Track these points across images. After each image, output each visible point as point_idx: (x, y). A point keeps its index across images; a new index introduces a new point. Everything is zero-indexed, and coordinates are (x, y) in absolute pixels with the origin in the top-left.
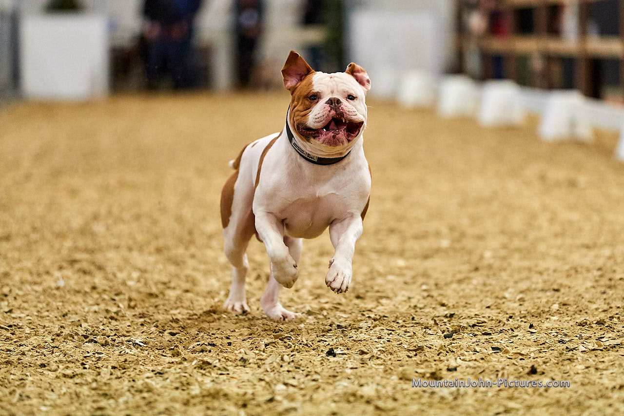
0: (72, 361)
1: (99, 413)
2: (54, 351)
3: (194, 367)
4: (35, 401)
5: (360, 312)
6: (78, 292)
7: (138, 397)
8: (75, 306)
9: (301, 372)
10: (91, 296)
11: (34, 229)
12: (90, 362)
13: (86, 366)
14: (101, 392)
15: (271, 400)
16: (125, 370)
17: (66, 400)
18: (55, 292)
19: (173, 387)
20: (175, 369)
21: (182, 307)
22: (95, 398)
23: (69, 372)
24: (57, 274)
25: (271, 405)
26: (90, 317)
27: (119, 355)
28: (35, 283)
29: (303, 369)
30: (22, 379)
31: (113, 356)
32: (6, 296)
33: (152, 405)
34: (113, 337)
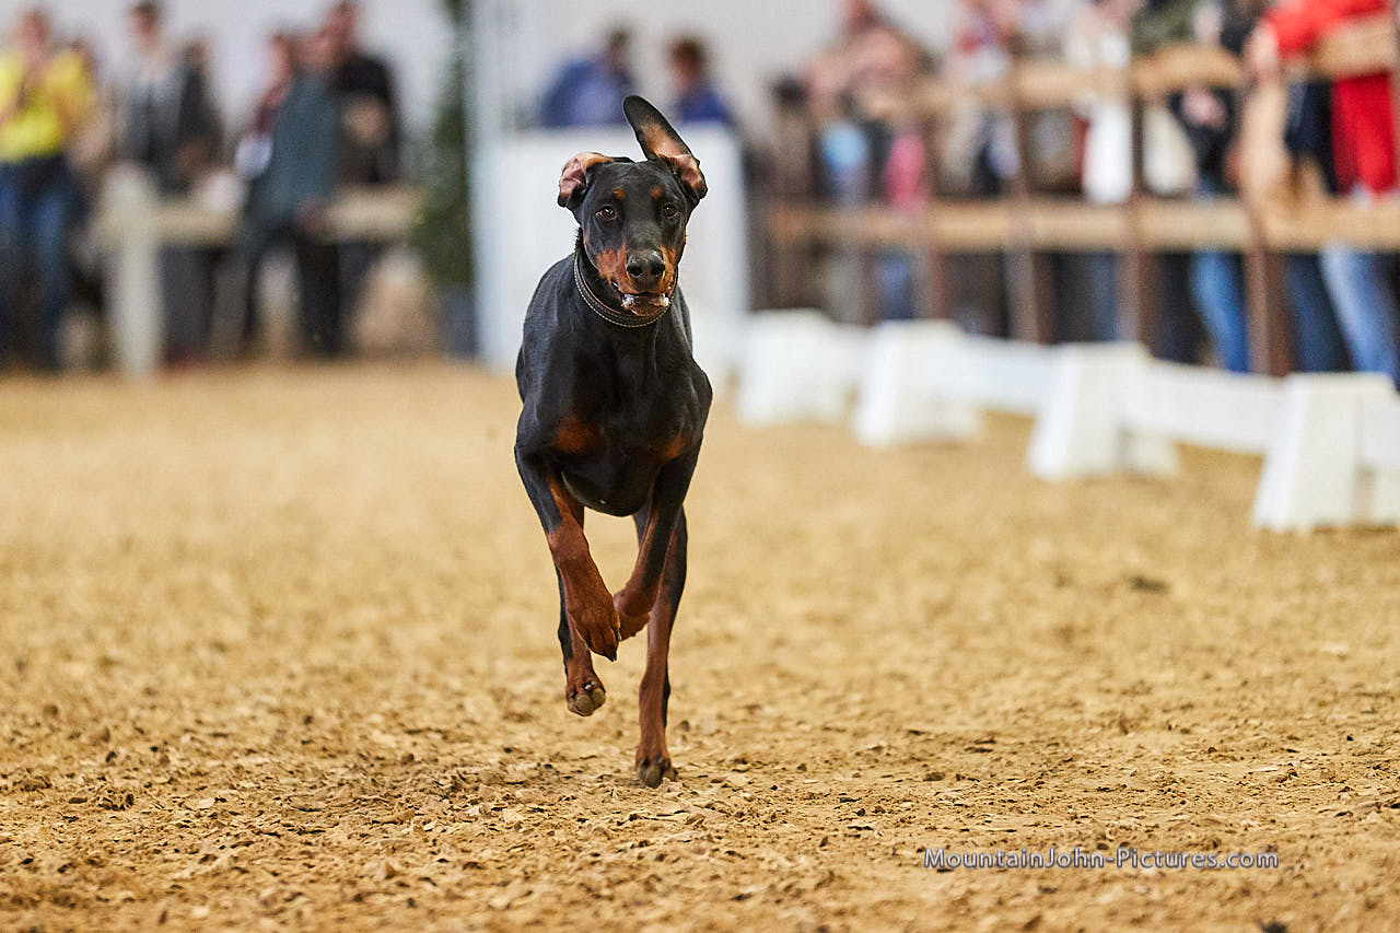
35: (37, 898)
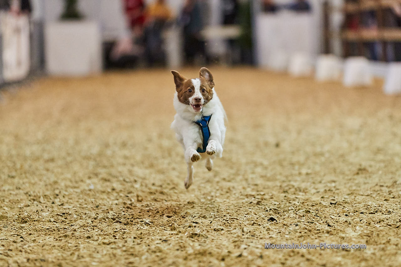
0: (107, 234)
1: (130, 265)
2: (95, 228)
3: (186, 236)
4: (88, 259)
5: (288, 201)
6: (104, 192)
7: (154, 255)
8: (103, 201)
9: (256, 238)
10: (112, 195)
11: (69, 154)
12: (119, 235)
13: (116, 237)
14: (129, 253)
15: (240, 256)
16: (141, 240)
17: (106, 258)
18: (88, 192)
19: (174, 249)
20: (174, 238)
21: (172, 200)
22: (127, 256)
23: (106, 241)
24: (88, 181)
25: (240, 259)
26: (114, 207)
27: (137, 230)
28: (75, 187)
29: (257, 236)
30: (76, 246)
31: (133, 231)
32: (57, 195)
33: (163, 260)
34: (131, 219)
35: (155, 192)
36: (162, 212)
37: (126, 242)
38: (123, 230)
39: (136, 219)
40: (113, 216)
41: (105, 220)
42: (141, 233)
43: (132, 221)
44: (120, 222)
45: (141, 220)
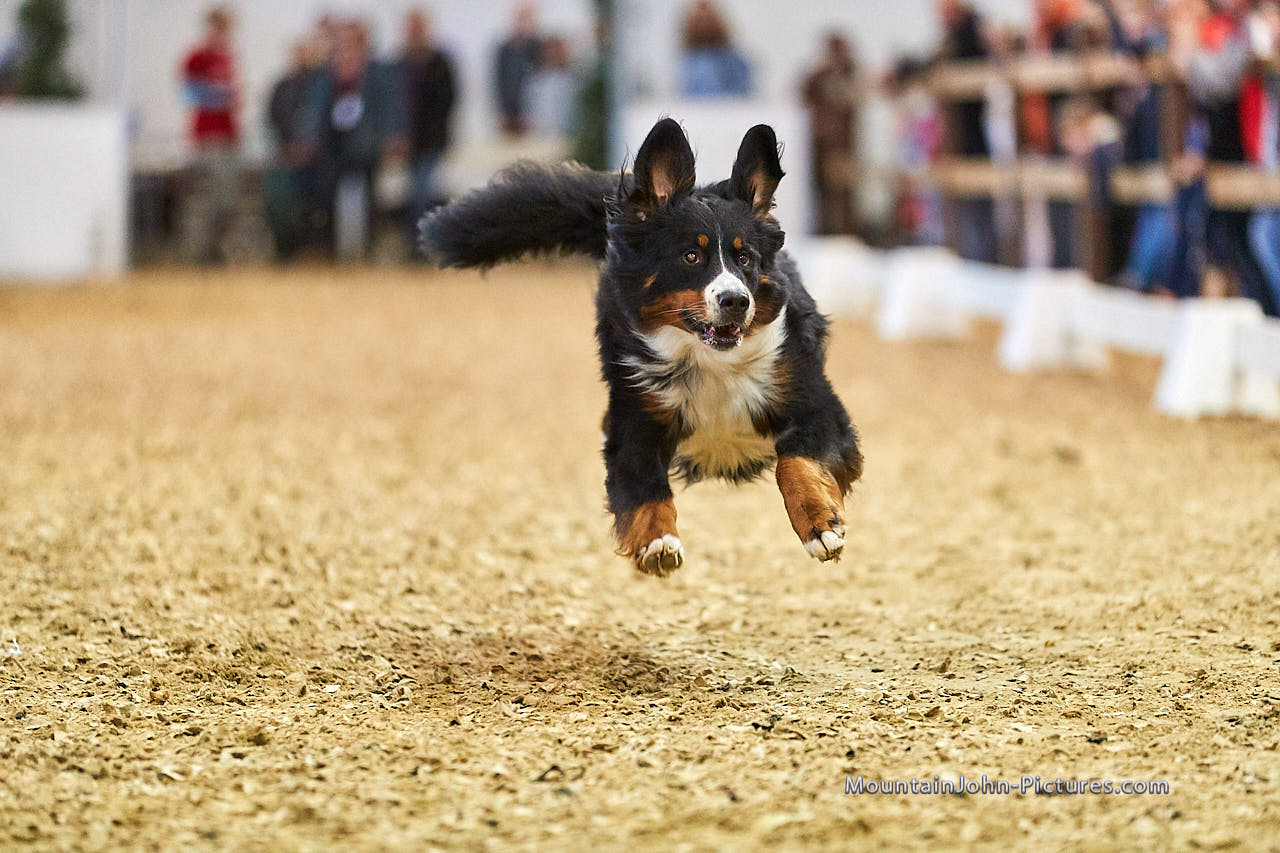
3: (281, 821)
6: (48, 669)
10: (76, 677)
12: (68, 811)
13: (59, 819)
20: (241, 827)
24: (8, 631)
26: (72, 719)
27: (128, 798)
34: (117, 761)
36: (219, 740)
37: (85, 834)
38: (83, 798)
39: (133, 759)
40: (61, 750)
41: (36, 761)
42: (141, 809)
43: (119, 768)
44: (81, 770)
45: (146, 764)
